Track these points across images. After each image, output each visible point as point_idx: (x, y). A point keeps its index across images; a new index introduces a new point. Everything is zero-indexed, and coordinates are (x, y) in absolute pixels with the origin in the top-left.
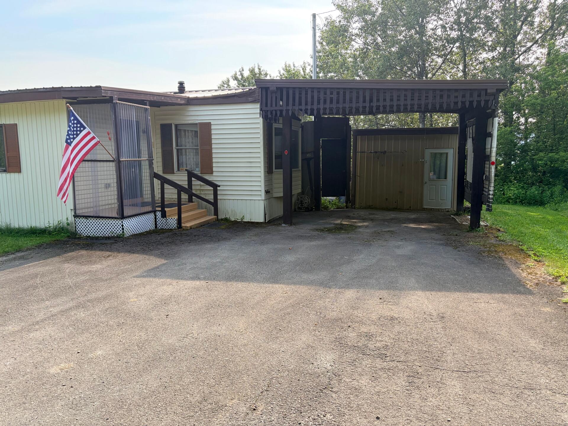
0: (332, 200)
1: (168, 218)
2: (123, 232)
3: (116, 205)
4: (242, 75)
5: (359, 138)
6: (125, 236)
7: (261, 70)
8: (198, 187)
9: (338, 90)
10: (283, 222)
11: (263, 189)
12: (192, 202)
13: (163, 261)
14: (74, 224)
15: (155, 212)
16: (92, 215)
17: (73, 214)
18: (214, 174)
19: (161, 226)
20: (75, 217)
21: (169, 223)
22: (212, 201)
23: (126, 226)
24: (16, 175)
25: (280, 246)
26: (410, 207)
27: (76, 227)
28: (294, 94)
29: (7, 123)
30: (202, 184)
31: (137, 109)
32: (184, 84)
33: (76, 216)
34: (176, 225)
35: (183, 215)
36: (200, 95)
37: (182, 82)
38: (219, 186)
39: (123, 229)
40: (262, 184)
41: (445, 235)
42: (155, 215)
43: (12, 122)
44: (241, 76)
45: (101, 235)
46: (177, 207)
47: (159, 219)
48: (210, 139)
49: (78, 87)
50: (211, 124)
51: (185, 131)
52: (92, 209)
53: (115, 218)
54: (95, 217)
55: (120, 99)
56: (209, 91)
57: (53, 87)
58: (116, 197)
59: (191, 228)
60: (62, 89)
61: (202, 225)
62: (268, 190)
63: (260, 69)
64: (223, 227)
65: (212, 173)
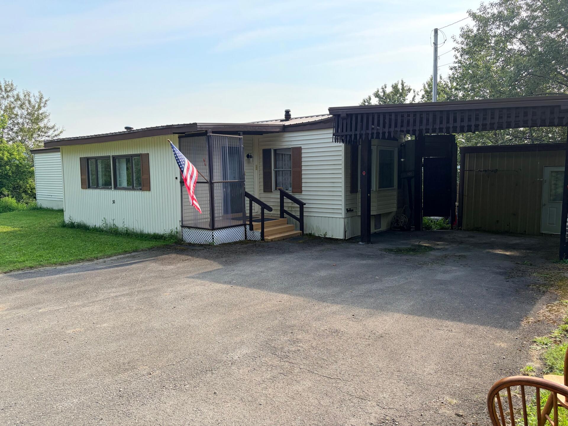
0: (437, 220)
1: (254, 231)
2: (213, 241)
3: (209, 220)
4: (384, 92)
5: (467, 155)
6: (215, 244)
8: (290, 205)
10: (360, 240)
11: (343, 207)
12: (283, 217)
14: (181, 233)
15: (245, 225)
16: (192, 226)
17: (181, 225)
18: (303, 193)
19: (249, 238)
20: (182, 227)
21: (255, 235)
22: (299, 217)
23: (216, 237)
24: (148, 192)
26: (525, 231)
27: (182, 235)
29: (143, 153)
30: (290, 201)
31: (230, 139)
32: (290, 113)
33: (182, 226)
34: (260, 237)
35: (265, 230)
36: (305, 121)
37: (288, 111)
38: (305, 204)
39: (213, 238)
40: (343, 203)
42: (246, 228)
43: (146, 152)
45: (198, 242)
46: (261, 223)
47: (248, 231)
48: (300, 162)
49: (182, 125)
50: (301, 149)
51: (282, 154)
52: (193, 222)
53: (208, 229)
54: (195, 228)
55: (213, 132)
56: (317, 116)
57: (167, 125)
58: (209, 212)
59: (272, 241)
60: (173, 127)
61: (284, 239)
62: (350, 209)
64: (301, 241)
65: (301, 192)
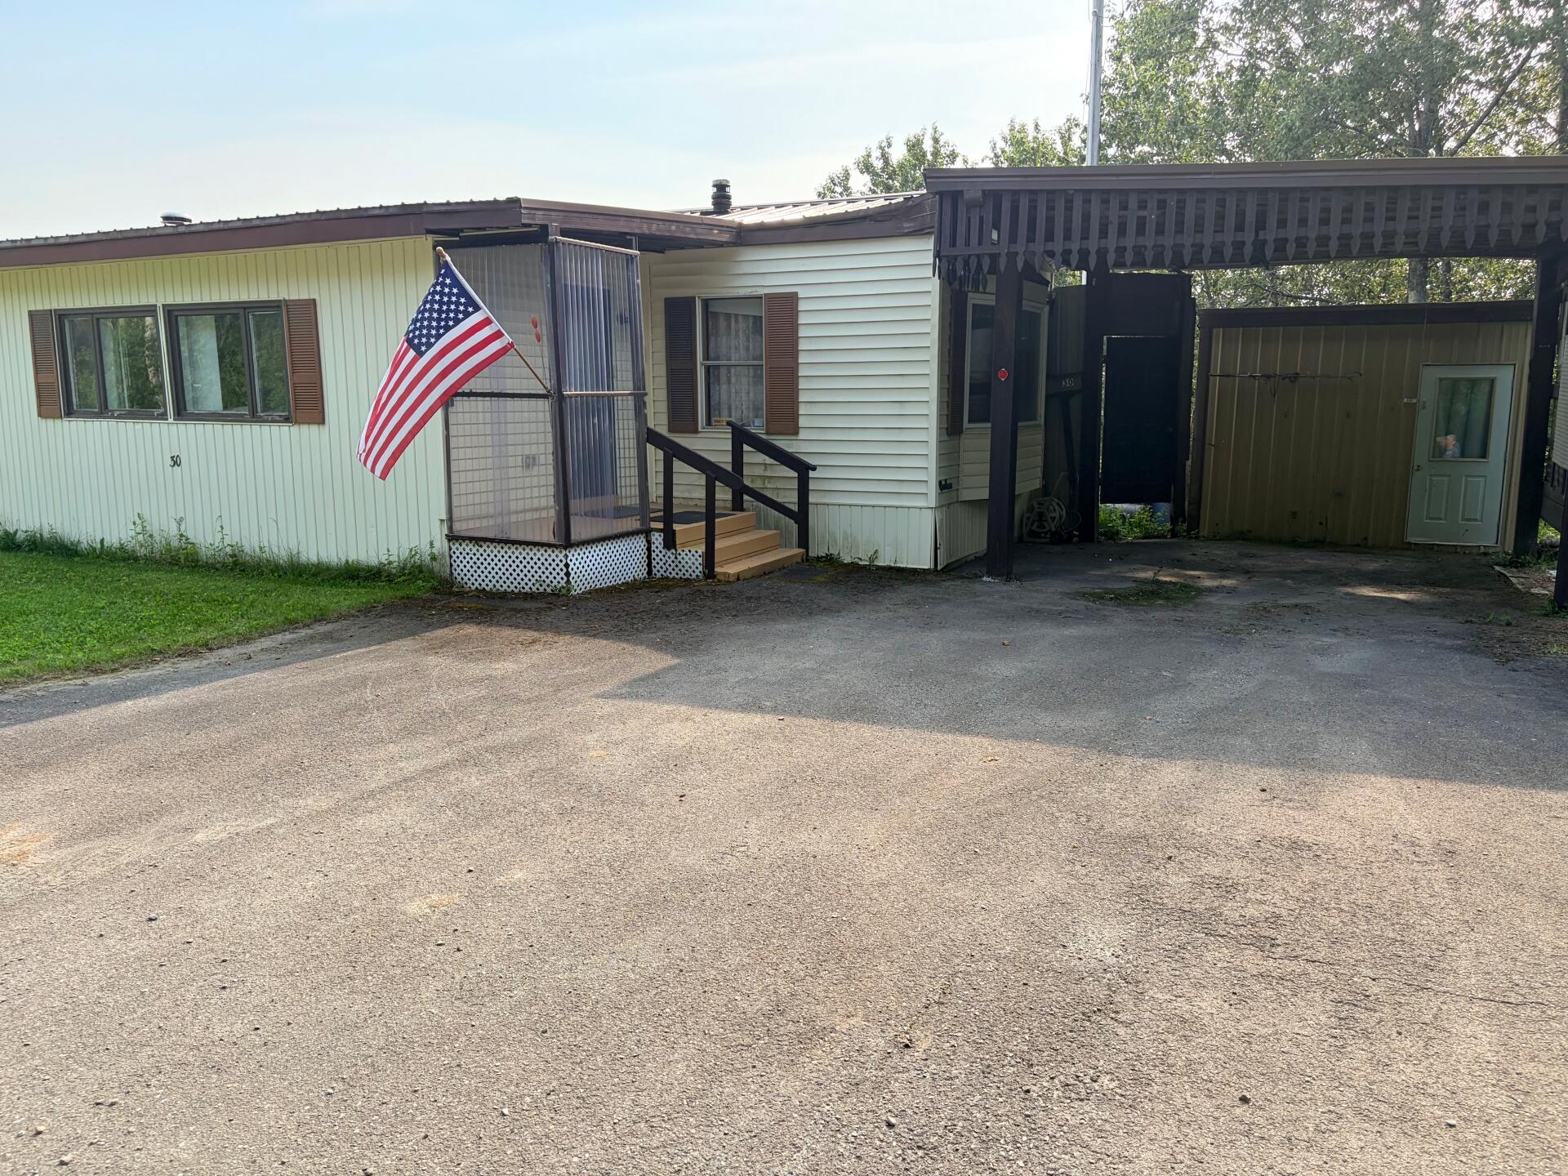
0: (1132, 514)
1: (679, 551)
2: (568, 582)
3: (552, 513)
4: (885, 158)
5: (1218, 333)
6: (573, 592)
7: (941, 143)
8: (759, 471)
9: (1162, 197)
10: (984, 570)
11: (932, 478)
12: (742, 510)
13: (670, 661)
14: (448, 558)
15: (647, 532)
16: (491, 535)
17: (446, 531)
18: (802, 435)
19: (662, 571)
20: (449, 541)
21: (683, 562)
22: (795, 508)
23: (575, 568)
24: (314, 428)
25: (978, 636)
26: (1366, 539)
27: (451, 565)
28: (1033, 208)
29: (292, 298)
30: (769, 460)
31: (608, 257)
32: (728, 190)
33: (452, 537)
34: (700, 568)
35: (719, 544)
36: (771, 217)
37: (724, 183)
38: (814, 468)
39: (568, 574)
40: (932, 463)
41: (1471, 622)
42: (649, 542)
43: (304, 296)
44: (882, 161)
45: (512, 587)
46: (704, 523)
47: (657, 551)
48: (794, 339)
49: (464, 203)
50: (798, 299)
51: (728, 316)
52: (491, 522)
53: (550, 545)
54: (500, 541)
55: (564, 233)
56: (795, 205)
57: (403, 205)
58: (551, 491)
59: (738, 579)
60: (425, 209)
61: (765, 572)
62: (946, 480)
63: (936, 141)
64: (820, 579)
65: (796, 433)
